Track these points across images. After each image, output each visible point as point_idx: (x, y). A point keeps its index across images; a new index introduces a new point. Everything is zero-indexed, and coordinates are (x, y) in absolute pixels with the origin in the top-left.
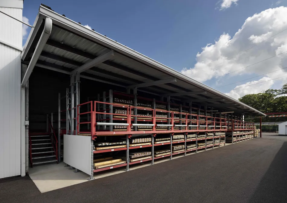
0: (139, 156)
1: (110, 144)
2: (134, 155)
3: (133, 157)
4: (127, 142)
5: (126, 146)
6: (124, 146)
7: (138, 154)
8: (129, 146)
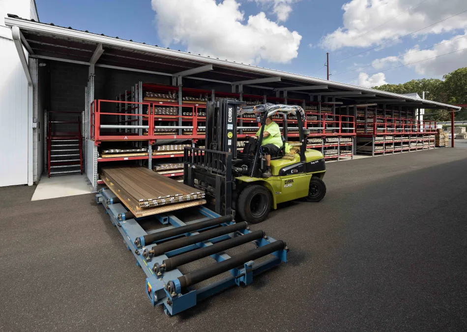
0: (168, 168)
1: (122, 151)
2: (160, 166)
3: (158, 168)
4: (148, 149)
5: (147, 154)
6: (144, 154)
7: (167, 165)
8: (152, 155)
